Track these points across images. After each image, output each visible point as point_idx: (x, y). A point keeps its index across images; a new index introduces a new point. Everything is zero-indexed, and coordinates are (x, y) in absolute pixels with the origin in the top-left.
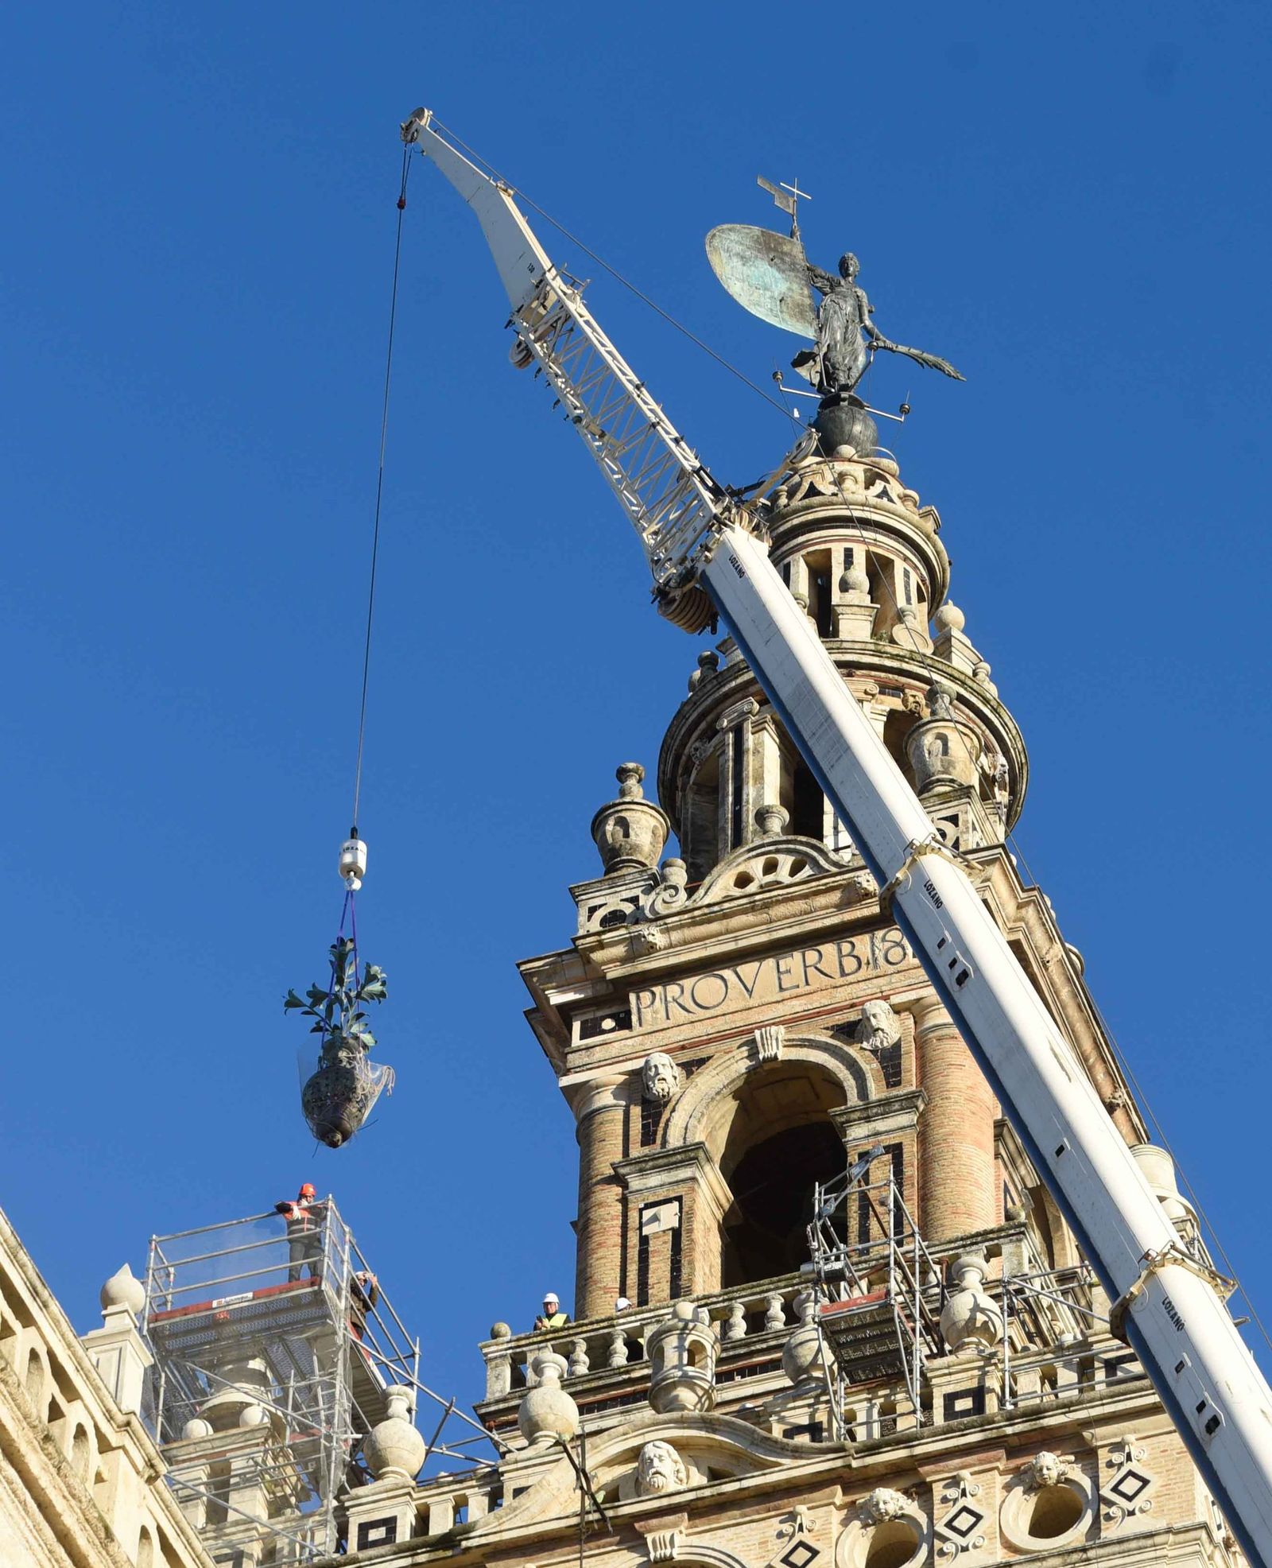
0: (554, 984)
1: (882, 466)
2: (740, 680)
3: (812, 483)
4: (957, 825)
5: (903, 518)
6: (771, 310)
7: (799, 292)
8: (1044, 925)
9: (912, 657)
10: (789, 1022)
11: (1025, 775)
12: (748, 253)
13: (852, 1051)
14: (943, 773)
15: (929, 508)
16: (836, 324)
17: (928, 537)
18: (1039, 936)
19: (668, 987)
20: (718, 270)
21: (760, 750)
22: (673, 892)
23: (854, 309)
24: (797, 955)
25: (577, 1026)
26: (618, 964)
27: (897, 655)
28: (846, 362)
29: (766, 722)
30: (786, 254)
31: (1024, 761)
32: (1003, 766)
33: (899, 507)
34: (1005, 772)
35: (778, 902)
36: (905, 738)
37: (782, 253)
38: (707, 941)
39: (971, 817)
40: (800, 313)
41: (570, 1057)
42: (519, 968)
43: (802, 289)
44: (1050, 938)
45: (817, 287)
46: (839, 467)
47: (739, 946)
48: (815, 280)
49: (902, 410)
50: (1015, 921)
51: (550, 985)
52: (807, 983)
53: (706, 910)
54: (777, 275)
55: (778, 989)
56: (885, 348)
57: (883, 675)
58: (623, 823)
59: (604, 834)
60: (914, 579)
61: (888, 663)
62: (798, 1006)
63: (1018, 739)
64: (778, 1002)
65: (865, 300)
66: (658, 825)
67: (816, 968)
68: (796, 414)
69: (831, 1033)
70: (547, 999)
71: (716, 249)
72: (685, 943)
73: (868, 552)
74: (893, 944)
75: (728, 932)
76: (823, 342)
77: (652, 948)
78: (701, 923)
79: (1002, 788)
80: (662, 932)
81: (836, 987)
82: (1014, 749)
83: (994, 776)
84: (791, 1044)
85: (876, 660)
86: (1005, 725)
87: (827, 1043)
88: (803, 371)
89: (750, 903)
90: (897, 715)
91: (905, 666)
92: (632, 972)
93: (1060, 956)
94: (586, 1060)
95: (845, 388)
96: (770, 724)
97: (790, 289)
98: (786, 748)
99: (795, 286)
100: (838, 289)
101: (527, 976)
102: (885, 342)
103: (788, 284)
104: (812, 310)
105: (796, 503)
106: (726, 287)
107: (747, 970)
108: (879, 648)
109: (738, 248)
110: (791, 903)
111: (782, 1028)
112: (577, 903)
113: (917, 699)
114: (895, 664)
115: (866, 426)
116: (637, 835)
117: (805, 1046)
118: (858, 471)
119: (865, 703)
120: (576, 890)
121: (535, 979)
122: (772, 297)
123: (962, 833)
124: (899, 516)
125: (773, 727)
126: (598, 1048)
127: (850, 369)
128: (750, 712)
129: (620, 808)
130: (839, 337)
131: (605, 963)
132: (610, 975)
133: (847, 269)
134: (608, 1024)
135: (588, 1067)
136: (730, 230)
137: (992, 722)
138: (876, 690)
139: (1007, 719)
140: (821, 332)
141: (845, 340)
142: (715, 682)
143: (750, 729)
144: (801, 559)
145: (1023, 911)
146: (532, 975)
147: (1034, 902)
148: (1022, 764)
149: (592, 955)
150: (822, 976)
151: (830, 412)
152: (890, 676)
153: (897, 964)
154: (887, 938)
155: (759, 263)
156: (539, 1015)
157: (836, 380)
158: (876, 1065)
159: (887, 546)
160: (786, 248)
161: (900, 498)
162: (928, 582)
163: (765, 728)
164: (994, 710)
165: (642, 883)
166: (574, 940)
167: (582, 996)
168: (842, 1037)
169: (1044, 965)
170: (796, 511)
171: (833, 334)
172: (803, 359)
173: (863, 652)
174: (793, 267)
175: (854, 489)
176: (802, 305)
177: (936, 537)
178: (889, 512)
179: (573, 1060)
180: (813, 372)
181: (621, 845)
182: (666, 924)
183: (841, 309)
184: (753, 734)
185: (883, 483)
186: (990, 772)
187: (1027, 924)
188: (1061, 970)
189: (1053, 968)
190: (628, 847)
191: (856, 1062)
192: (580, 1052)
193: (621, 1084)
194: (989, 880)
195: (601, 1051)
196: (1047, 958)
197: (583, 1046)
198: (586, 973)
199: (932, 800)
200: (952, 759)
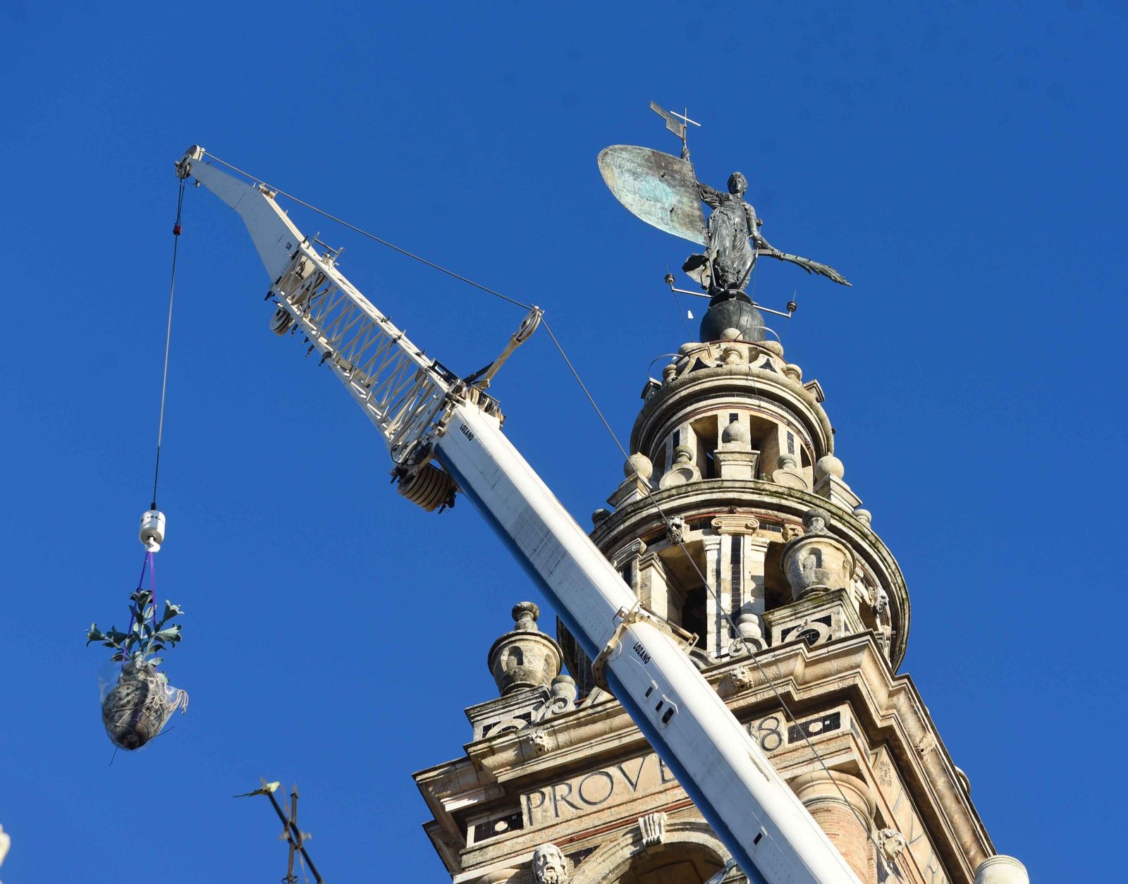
0: (449, 792)
1: (766, 346)
2: (627, 524)
3: (698, 359)
4: (829, 625)
5: (786, 387)
6: (662, 219)
7: (690, 205)
8: (916, 713)
9: (790, 493)
10: (672, 809)
11: (907, 611)
12: (639, 170)
14: (818, 584)
15: (812, 382)
16: (724, 232)
17: (810, 404)
18: (912, 724)
19: (557, 787)
20: (610, 183)
21: (648, 583)
22: (562, 704)
23: (742, 220)
25: (471, 831)
26: (509, 768)
27: (776, 492)
28: (735, 266)
29: (653, 559)
30: (676, 172)
31: (904, 596)
32: (883, 598)
33: (780, 376)
34: (885, 604)
36: (782, 556)
37: (672, 170)
38: (593, 741)
39: (843, 617)
40: (690, 222)
41: (464, 857)
42: (415, 779)
43: (691, 202)
44: (923, 727)
45: (706, 202)
46: (724, 346)
47: (622, 743)
48: (705, 195)
49: (789, 308)
50: (887, 709)
51: (445, 793)
53: (590, 711)
54: (668, 189)
55: (660, 781)
56: (773, 256)
57: (763, 511)
58: (517, 653)
59: (500, 663)
60: (798, 442)
61: (767, 499)
62: (679, 794)
63: (897, 574)
64: (661, 792)
65: (753, 214)
66: (551, 654)
68: (690, 316)
70: (443, 807)
71: (608, 165)
72: (572, 743)
73: (752, 417)
74: (769, 732)
75: (612, 731)
76: (713, 248)
77: (540, 750)
78: (586, 723)
79: (884, 622)
80: (549, 734)
82: (894, 584)
83: (875, 607)
84: (673, 828)
85: (756, 497)
86: (884, 560)
88: (694, 275)
90: (778, 548)
91: (784, 502)
92: (522, 774)
93: (934, 746)
94: (480, 859)
95: (734, 286)
96: (657, 561)
97: (680, 202)
98: (673, 585)
99: (685, 200)
100: (727, 203)
101: (422, 786)
102: (772, 250)
103: (678, 198)
104: (701, 220)
105: (686, 375)
106: (618, 197)
107: (631, 766)
108: (759, 485)
109: (629, 165)
111: (664, 815)
112: (473, 724)
113: (796, 532)
114: (775, 500)
115: (753, 317)
116: (530, 662)
117: (687, 829)
118: (744, 349)
119: (746, 536)
120: (472, 712)
121: (430, 789)
122: (663, 208)
124: (782, 385)
125: (660, 564)
126: (491, 848)
127: (739, 272)
128: (638, 551)
129: (513, 639)
130: (728, 243)
131: (496, 768)
132: (501, 779)
133: (736, 186)
134: (501, 826)
135: (481, 865)
136: (622, 150)
137: (871, 556)
138: (757, 525)
139: (885, 554)
140: (711, 240)
141: (734, 247)
142: (605, 527)
143: (638, 566)
144: (690, 428)
145: (895, 699)
146: (428, 785)
147: (905, 689)
148: (903, 599)
149: (483, 761)
151: (719, 306)
152: (770, 512)
153: (773, 749)
154: (763, 727)
155: (650, 178)
156: (437, 826)
157: (725, 281)
159: (770, 411)
160: (676, 167)
161: (784, 372)
162: (812, 447)
163: (652, 565)
164: (873, 545)
165: (535, 701)
166: (466, 748)
167: (476, 801)
169: (919, 754)
170: (683, 384)
171: (722, 239)
172: (696, 262)
173: (743, 490)
174: (683, 183)
175: (740, 361)
176: (692, 216)
177: (819, 405)
178: (772, 381)
179: (467, 860)
180: (704, 276)
181: (515, 672)
182: (553, 727)
183: (729, 219)
184: (641, 570)
185: (766, 357)
186: (872, 604)
187: (899, 711)
188: (935, 760)
189: (928, 758)
190: (522, 673)
192: (474, 853)
193: (511, 878)
194: (858, 666)
195: (493, 850)
196: (922, 746)
197: (477, 847)
198: (478, 780)
199: (806, 605)
200: (826, 570)
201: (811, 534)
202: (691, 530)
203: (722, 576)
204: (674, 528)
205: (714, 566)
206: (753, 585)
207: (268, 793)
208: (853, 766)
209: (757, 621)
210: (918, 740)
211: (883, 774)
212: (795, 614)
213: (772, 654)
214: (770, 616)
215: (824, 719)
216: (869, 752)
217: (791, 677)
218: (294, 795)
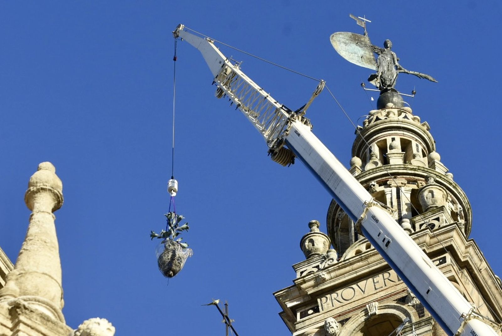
0: (288, 300)
1: (404, 109)
3: (377, 117)
4: (439, 221)
5: (414, 125)
6: (358, 61)
7: (369, 54)
8: (477, 254)
9: (419, 168)
10: (380, 300)
11: (470, 213)
12: (347, 42)
13: (405, 307)
14: (433, 204)
15: (424, 123)
16: (384, 64)
17: (424, 132)
18: (476, 259)
19: (332, 295)
20: (336, 48)
22: (331, 261)
23: (391, 59)
24: (381, 276)
25: (298, 315)
26: (312, 288)
27: (413, 168)
28: (389, 78)
30: (362, 41)
32: (460, 208)
33: (411, 121)
34: (461, 211)
35: (371, 256)
36: (417, 194)
37: (361, 41)
38: (345, 275)
39: (444, 218)
40: (370, 61)
41: (296, 325)
43: (370, 53)
44: (480, 260)
45: (376, 53)
46: (387, 110)
47: (357, 275)
48: (375, 50)
49: (413, 93)
50: (465, 254)
51: (287, 300)
52: (385, 285)
53: (343, 263)
54: (359, 48)
55: (374, 289)
56: (405, 72)
57: (408, 176)
58: (312, 241)
59: (305, 246)
60: (420, 148)
61: (410, 172)
62: (383, 294)
63: (465, 198)
64: (375, 294)
65: (395, 56)
66: (326, 241)
67: (388, 279)
68: (372, 99)
69: (396, 302)
70: (286, 306)
71: (334, 41)
72: (337, 276)
73: (401, 138)
75: (353, 270)
76: (380, 71)
77: (324, 280)
78: (342, 268)
79: (461, 218)
80: (327, 273)
81: (397, 285)
82: (464, 202)
83: (457, 212)
84: (381, 308)
85: (405, 171)
86: (459, 193)
87: (395, 306)
88: (373, 82)
89: (360, 257)
90: (415, 191)
91: (416, 172)
92: (318, 290)
93: (485, 267)
94: (303, 326)
95: (389, 86)
97: (365, 53)
99: (367, 52)
100: (384, 52)
101: (277, 298)
102: (404, 70)
103: (364, 52)
104: (374, 60)
105: (372, 123)
106: (339, 53)
107: (362, 284)
108: (405, 166)
109: (343, 40)
110: (376, 256)
111: (377, 303)
112: (296, 271)
113: (422, 184)
114: (413, 172)
115: (398, 98)
116: (317, 244)
117: (386, 308)
118: (396, 111)
119: (402, 187)
120: (295, 266)
121: (281, 299)
122: (358, 56)
123: (441, 223)
124: (412, 125)
126: (307, 321)
127: (391, 80)
129: (310, 236)
130: (386, 69)
131: (306, 288)
132: (309, 293)
133: (387, 45)
134: (310, 312)
135: (304, 328)
136: (339, 34)
138: (406, 182)
139: (460, 191)
140: (379, 68)
141: (388, 70)
144: (375, 144)
145: (468, 249)
146: (279, 297)
147: (472, 245)
148: (468, 209)
149: (301, 286)
150: (391, 282)
151: (384, 94)
152: (411, 177)
155: (352, 45)
156: (285, 314)
157: (386, 84)
158: (414, 311)
159: (408, 136)
160: (362, 39)
161: (413, 119)
162: (426, 149)
164: (454, 187)
165: (320, 260)
166: (294, 281)
167: (299, 302)
168: (400, 302)
169: (480, 271)
170: (372, 127)
171: (383, 67)
172: (373, 77)
173: (399, 168)
174: (365, 46)
175: (394, 116)
176: (370, 59)
177: (428, 132)
178: (408, 123)
179: (298, 326)
180: (377, 83)
181: (311, 249)
182: (328, 270)
183: (385, 59)
185: (405, 114)
186: (456, 211)
187: (470, 254)
188: (486, 273)
189: (484, 272)
191: (406, 310)
192: (300, 323)
193: (316, 332)
194: (452, 237)
195: (308, 322)
196: (480, 268)
197: (301, 321)
198: (300, 294)
199: (428, 213)
200: (436, 199)
201: (428, 184)
202: (379, 186)
203: (393, 204)
204: (372, 186)
205: (390, 200)
206: (406, 207)
207: (216, 304)
208: (453, 278)
209: (409, 222)
210: (479, 265)
211: (465, 280)
212: (424, 218)
213: (416, 234)
214: (414, 219)
215: (440, 259)
216: (459, 272)
217: (425, 243)
218: (226, 305)
